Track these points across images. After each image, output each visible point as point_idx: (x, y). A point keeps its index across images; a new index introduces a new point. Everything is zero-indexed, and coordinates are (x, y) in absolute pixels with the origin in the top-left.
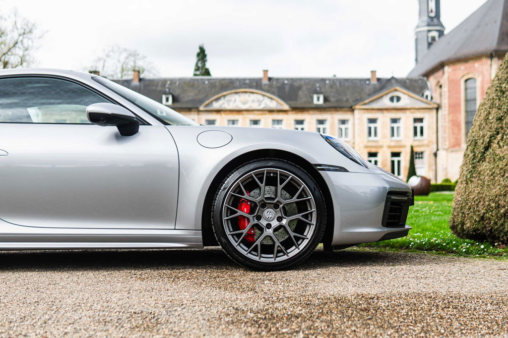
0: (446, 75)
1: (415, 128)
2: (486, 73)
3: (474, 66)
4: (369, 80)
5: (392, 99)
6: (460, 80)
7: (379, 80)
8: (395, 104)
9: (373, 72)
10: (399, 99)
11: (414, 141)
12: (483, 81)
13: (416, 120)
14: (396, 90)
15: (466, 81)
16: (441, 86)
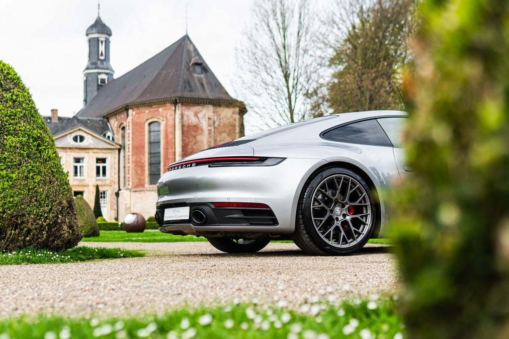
0: (130, 118)
1: (98, 168)
2: (170, 118)
3: (158, 111)
4: (50, 118)
5: (75, 139)
6: (144, 123)
7: (60, 119)
8: (78, 144)
9: (54, 111)
10: (82, 139)
11: (97, 180)
12: (166, 125)
13: (99, 160)
14: (80, 130)
15: (150, 124)
16: (123, 128)
